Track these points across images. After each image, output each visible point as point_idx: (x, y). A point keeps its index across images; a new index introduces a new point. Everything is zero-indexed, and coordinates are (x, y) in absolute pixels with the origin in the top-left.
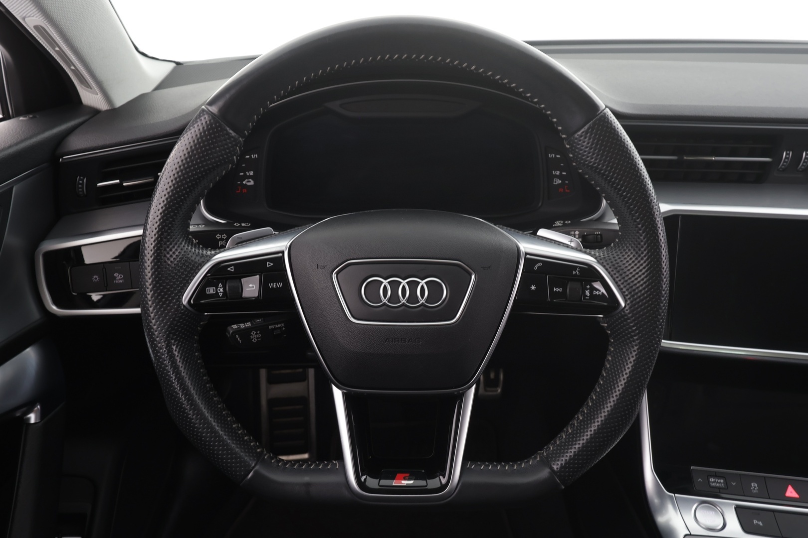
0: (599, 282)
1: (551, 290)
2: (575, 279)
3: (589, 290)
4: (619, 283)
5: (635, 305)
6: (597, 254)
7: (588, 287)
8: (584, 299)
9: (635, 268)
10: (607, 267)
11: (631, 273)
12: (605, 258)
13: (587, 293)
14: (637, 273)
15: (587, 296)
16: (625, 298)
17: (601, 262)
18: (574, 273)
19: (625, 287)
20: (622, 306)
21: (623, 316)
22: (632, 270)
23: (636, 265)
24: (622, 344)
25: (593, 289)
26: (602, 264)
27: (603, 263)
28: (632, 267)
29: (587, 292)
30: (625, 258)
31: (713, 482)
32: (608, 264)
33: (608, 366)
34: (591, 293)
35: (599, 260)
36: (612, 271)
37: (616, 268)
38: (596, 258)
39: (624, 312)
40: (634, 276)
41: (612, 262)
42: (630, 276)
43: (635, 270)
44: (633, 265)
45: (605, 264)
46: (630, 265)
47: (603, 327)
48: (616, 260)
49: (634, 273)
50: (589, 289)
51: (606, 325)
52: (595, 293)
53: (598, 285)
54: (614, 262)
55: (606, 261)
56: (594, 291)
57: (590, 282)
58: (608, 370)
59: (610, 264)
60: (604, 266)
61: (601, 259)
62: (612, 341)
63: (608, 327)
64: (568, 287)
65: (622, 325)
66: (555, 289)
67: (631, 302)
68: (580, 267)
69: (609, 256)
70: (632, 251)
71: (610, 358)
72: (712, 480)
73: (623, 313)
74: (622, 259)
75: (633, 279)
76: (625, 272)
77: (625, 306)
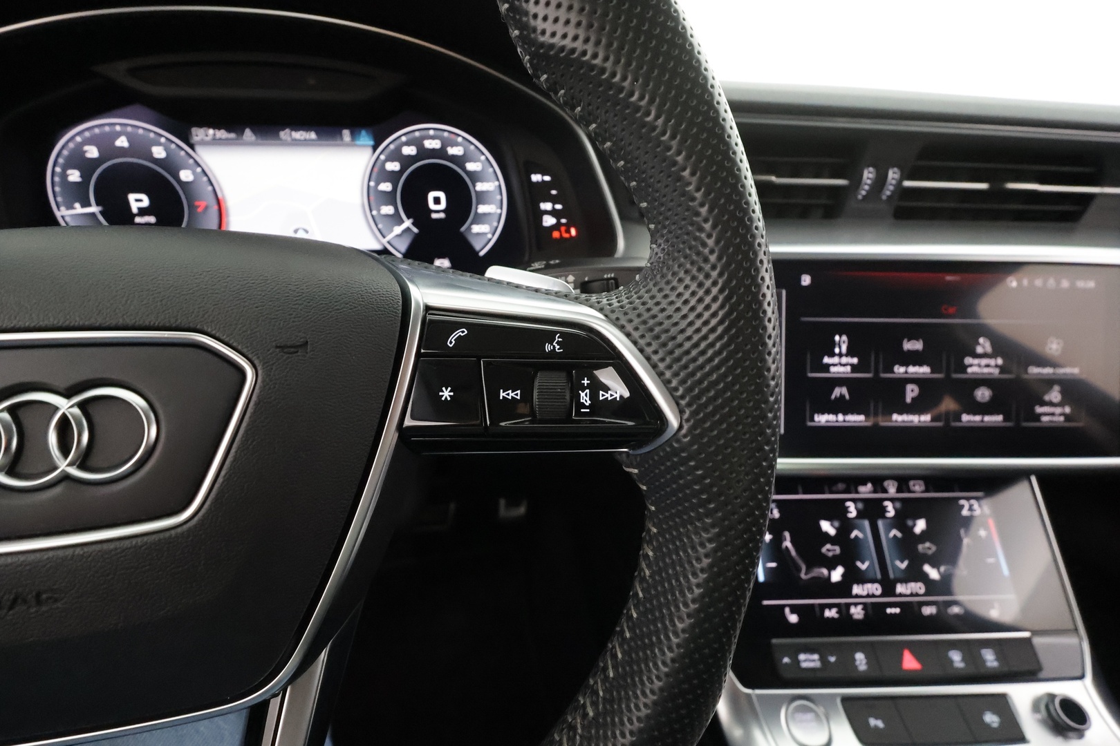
0: (611, 369)
1: (494, 395)
2: (551, 364)
3: (588, 391)
4: (661, 366)
5: (703, 421)
6: (605, 301)
7: (586, 382)
8: (578, 413)
9: (698, 323)
10: (629, 328)
11: (689, 338)
12: (622, 307)
13: (585, 397)
14: (705, 338)
15: (586, 407)
16: (678, 404)
17: (614, 316)
18: (548, 348)
19: (676, 374)
20: (672, 426)
21: (676, 453)
22: (689, 331)
23: (699, 316)
24: (677, 520)
25: (597, 386)
26: (616, 323)
27: (618, 319)
28: (691, 324)
29: (583, 394)
30: (680, 295)
31: (805, 661)
32: (630, 321)
33: (647, 573)
34: (594, 396)
35: (608, 313)
36: (642, 336)
37: (651, 330)
38: (601, 310)
39: (678, 441)
40: (696, 345)
41: (639, 316)
42: (687, 345)
43: (698, 330)
44: (691, 317)
45: (623, 321)
46: (685, 317)
47: (629, 474)
48: (649, 310)
49: (696, 338)
50: (589, 386)
51: (636, 471)
52: (602, 396)
53: (608, 376)
54: (646, 315)
55: (626, 314)
56: (601, 392)
57: (589, 371)
58: (647, 582)
59: (636, 321)
60: (622, 328)
61: (613, 311)
62: (653, 508)
63: (640, 475)
64: (536, 384)
65: (675, 473)
66: (502, 394)
67: (694, 414)
68: (563, 335)
69: (631, 303)
70: (687, 281)
71: (651, 554)
72: (802, 657)
73: (676, 445)
74: (673, 298)
75: (694, 353)
76: (674, 338)
77: (681, 427)
